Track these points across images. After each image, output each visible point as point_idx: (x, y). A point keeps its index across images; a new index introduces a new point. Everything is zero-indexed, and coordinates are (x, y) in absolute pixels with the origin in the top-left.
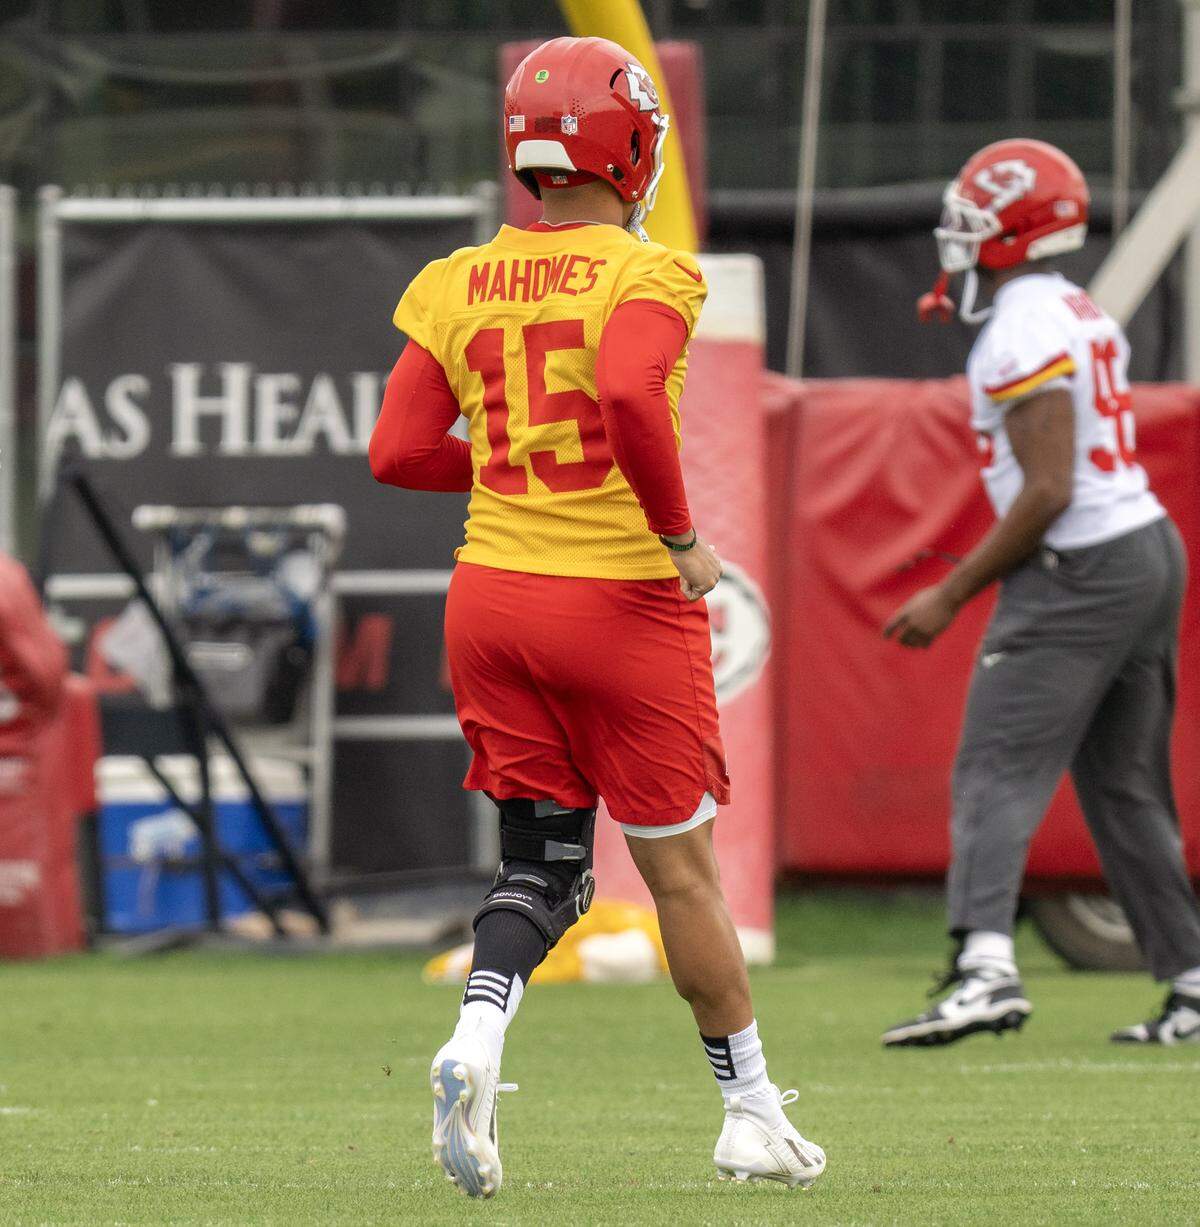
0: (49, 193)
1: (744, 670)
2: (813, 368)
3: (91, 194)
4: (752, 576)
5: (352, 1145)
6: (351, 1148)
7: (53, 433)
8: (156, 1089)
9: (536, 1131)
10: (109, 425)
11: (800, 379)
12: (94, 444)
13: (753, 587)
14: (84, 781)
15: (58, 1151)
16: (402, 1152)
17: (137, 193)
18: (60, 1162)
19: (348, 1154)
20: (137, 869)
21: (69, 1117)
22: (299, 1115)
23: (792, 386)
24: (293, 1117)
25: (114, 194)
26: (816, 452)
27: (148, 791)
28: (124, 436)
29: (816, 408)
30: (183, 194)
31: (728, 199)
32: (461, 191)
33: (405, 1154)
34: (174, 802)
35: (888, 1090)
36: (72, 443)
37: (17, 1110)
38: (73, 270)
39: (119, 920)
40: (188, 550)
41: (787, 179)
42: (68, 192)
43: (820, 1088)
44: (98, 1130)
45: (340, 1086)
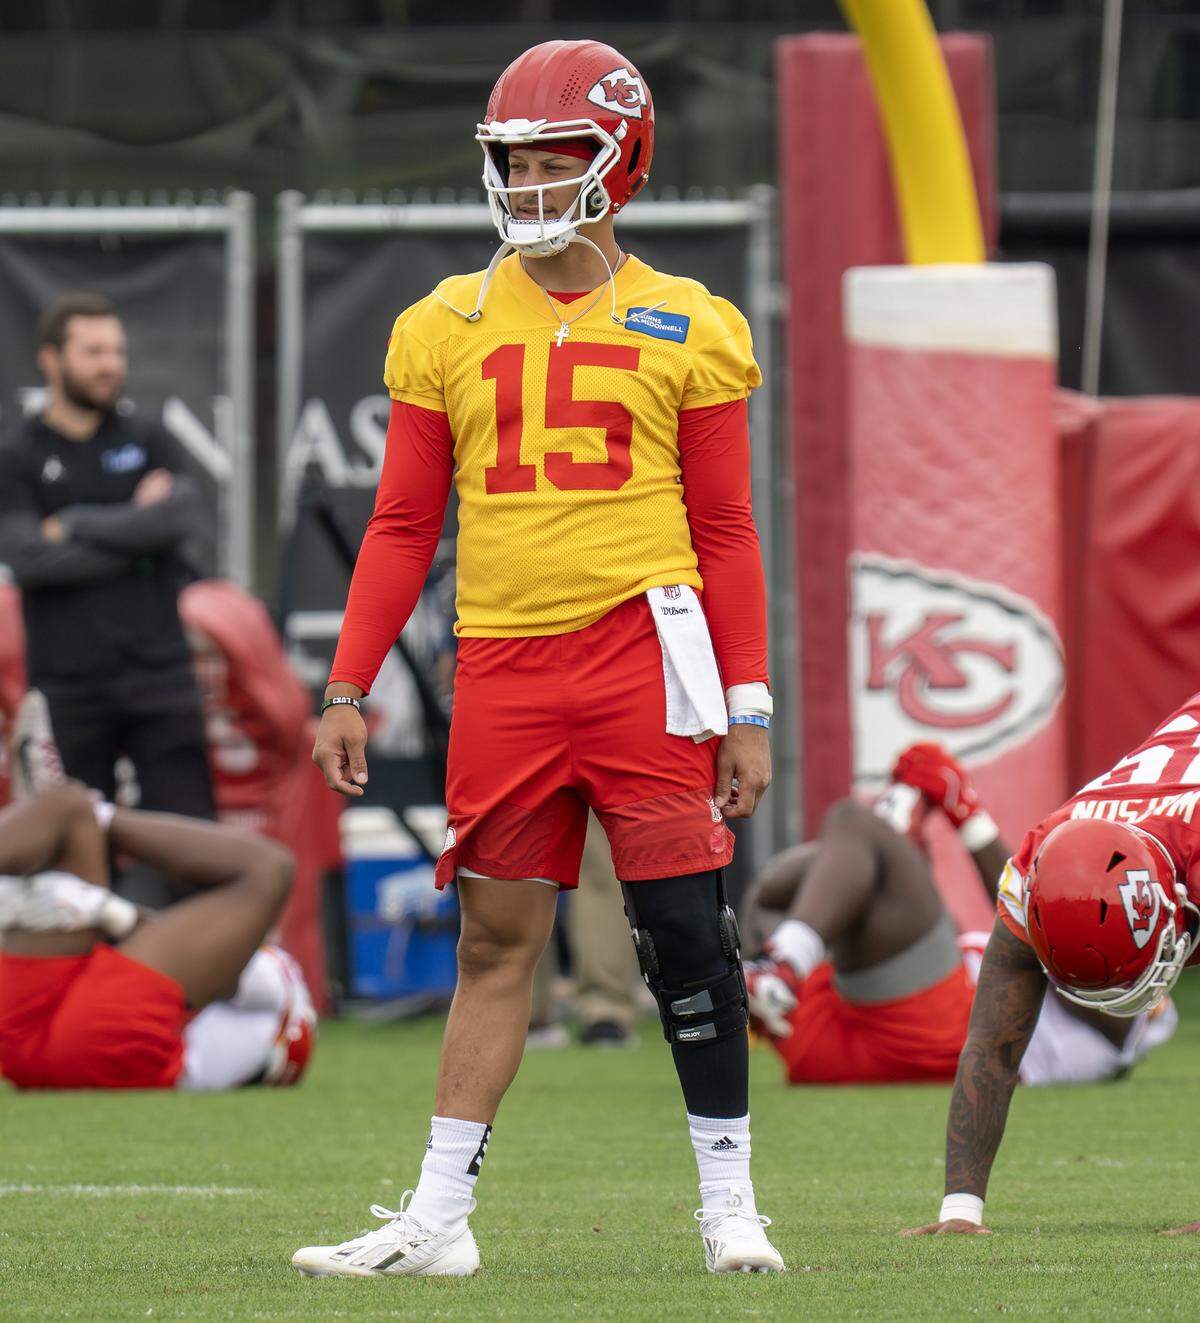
0: (289, 200)
1: (1036, 712)
2: (1111, 384)
3: (335, 201)
4: (1045, 609)
5: (597, 1226)
6: (597, 1231)
7: (294, 459)
8: (390, 1167)
9: (797, 1211)
10: (353, 450)
11: (1095, 397)
12: (338, 471)
13: (1047, 622)
14: (329, 836)
15: (280, 1235)
16: (651, 1235)
17: (385, 200)
18: (281, 1247)
19: (593, 1236)
20: (385, 930)
21: (295, 1197)
22: (544, 1194)
23: (1087, 406)
24: (536, 1197)
25: (360, 200)
26: (1111, 477)
27: (397, 845)
28: (370, 462)
29: (1111, 430)
30: (434, 200)
31: (1021, 204)
32: (732, 196)
33: (654, 1236)
34: (425, 856)
35: (1181, 1165)
36: (314, 469)
37: (240, 1191)
38: (315, 283)
39: (366, 984)
40: (440, 585)
41: (1083, 183)
42: (310, 198)
43: (1108, 1162)
44: (325, 1212)
45: (590, 1164)
